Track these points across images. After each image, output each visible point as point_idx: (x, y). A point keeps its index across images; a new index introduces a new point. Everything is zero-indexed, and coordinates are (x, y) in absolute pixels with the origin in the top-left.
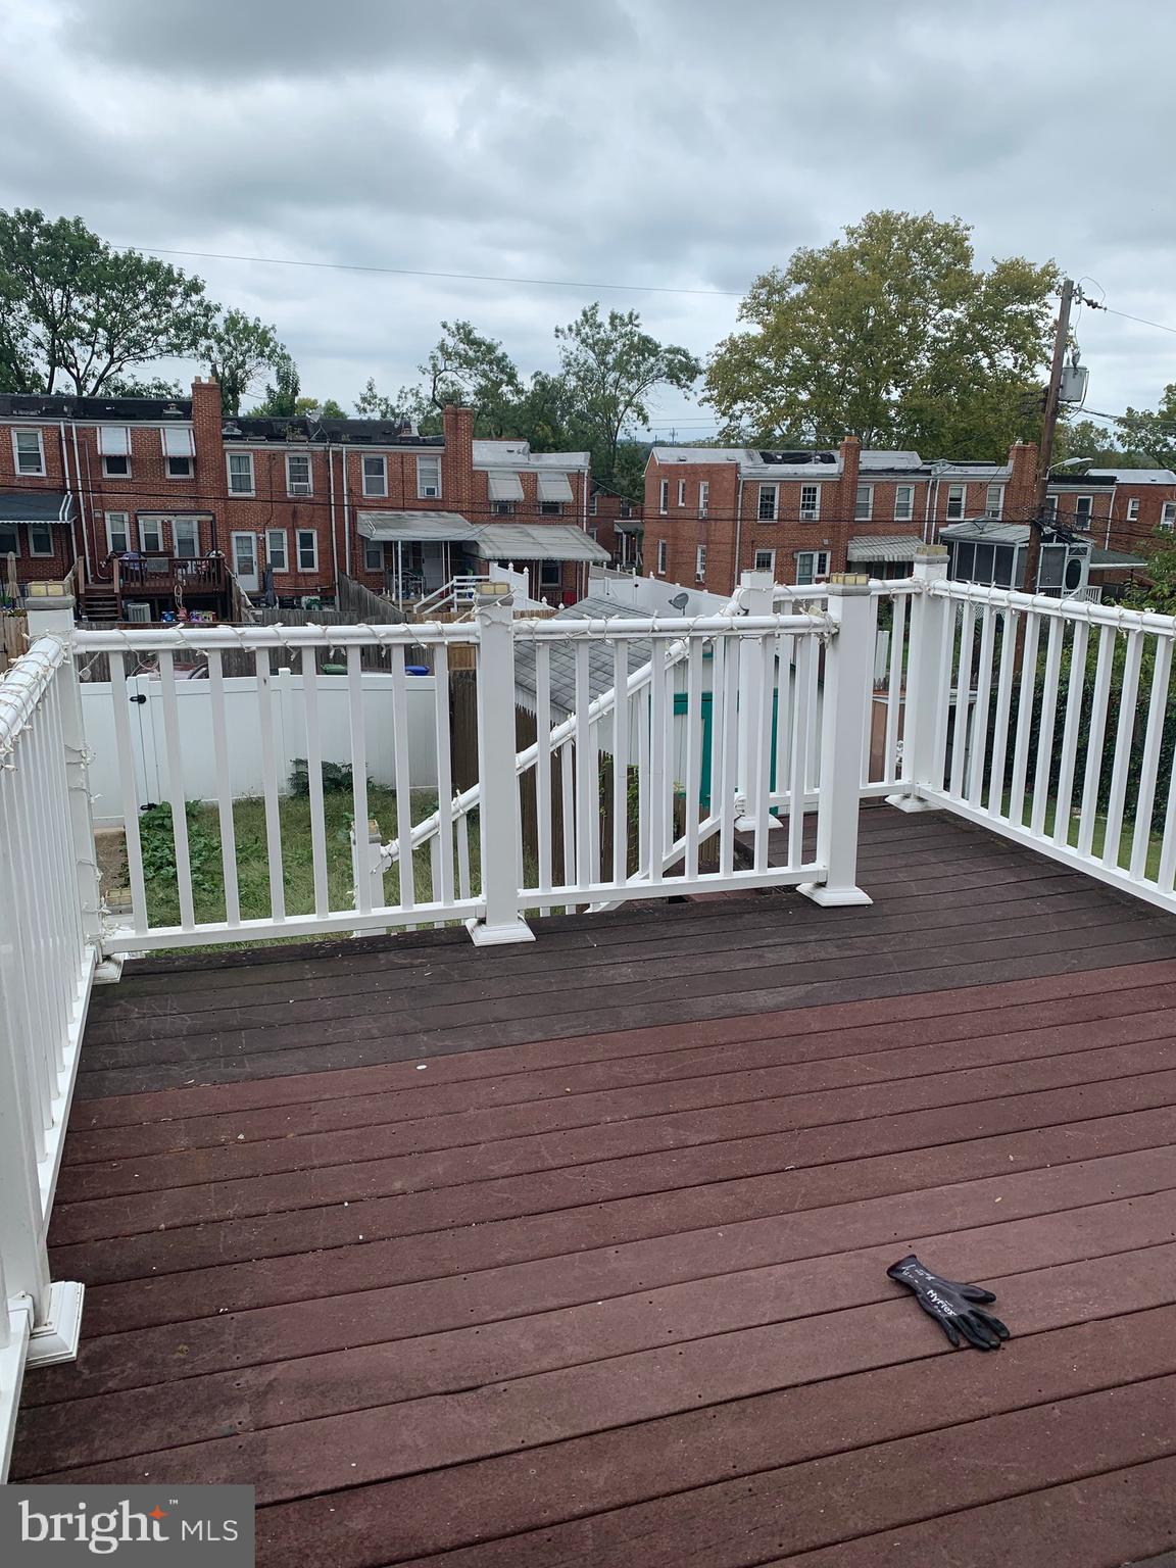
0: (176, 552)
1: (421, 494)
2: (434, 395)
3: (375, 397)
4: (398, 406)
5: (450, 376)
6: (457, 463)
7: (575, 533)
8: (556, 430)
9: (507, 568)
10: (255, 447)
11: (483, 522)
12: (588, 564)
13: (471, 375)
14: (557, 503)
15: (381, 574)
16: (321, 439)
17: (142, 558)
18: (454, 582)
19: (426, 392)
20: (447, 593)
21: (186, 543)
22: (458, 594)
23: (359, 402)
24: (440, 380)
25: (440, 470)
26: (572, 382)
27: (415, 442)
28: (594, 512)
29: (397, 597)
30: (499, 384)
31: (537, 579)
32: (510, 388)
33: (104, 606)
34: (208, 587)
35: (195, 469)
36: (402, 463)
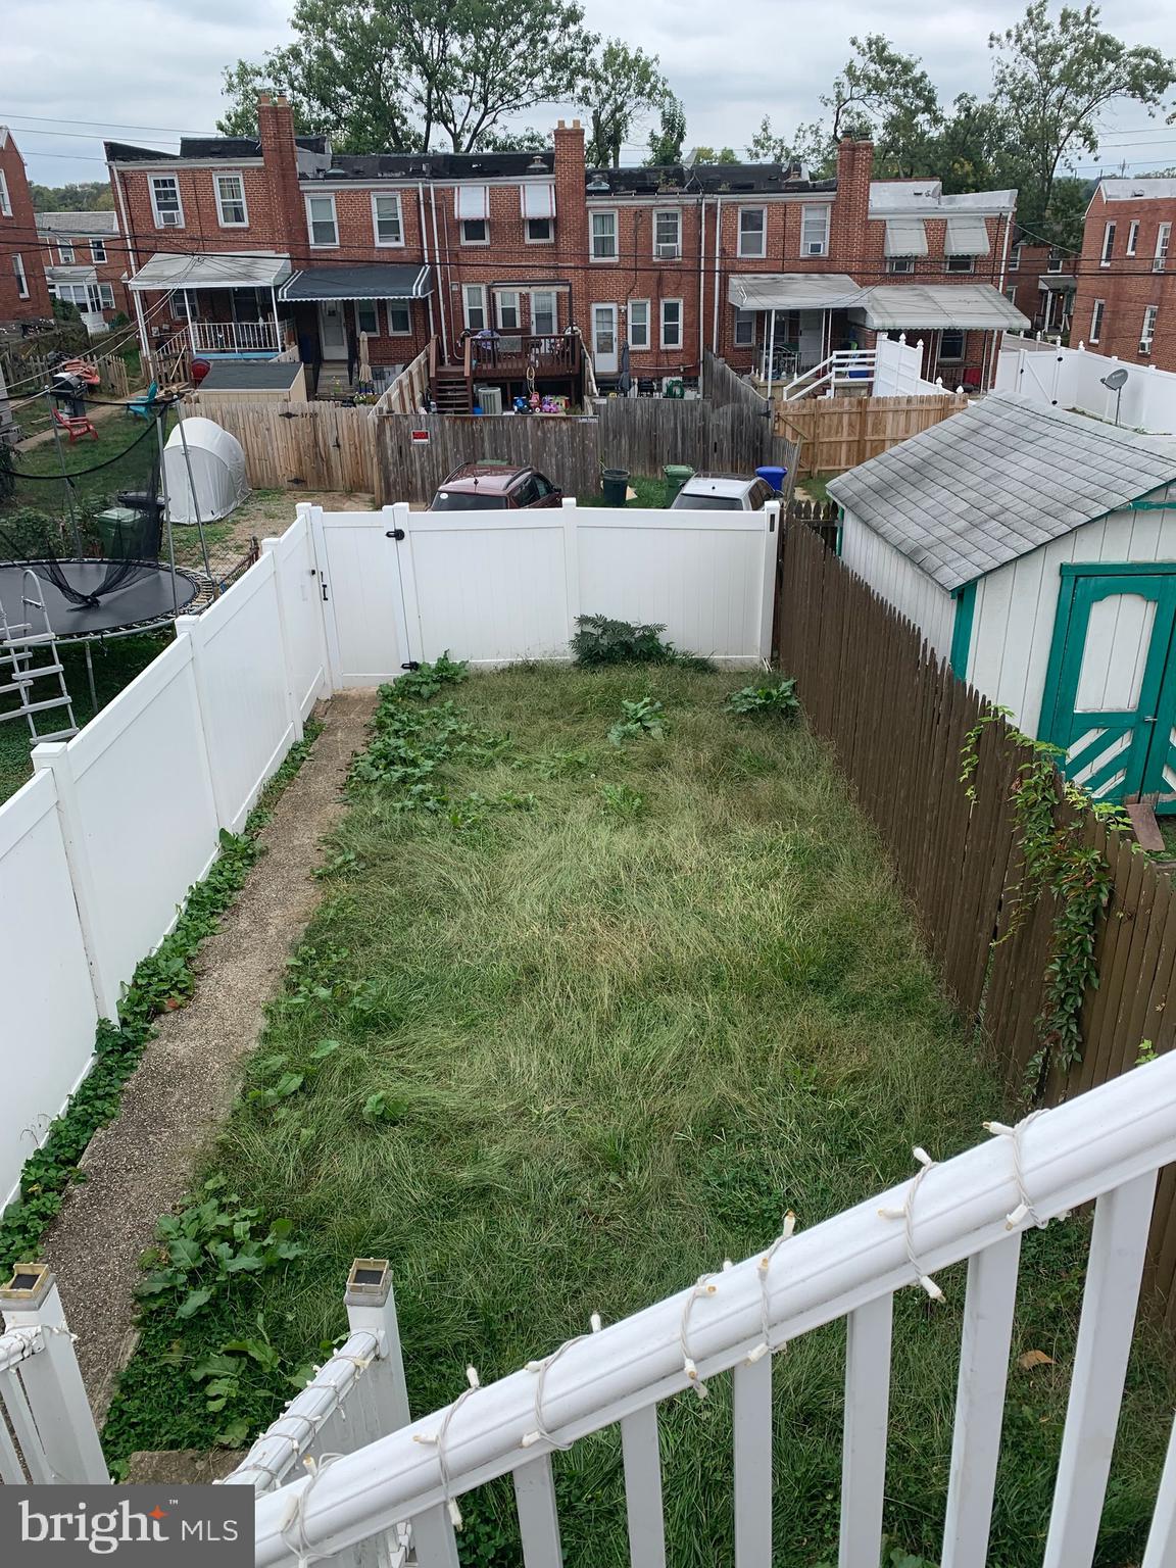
0: (534, 328)
1: (804, 252)
2: (836, 131)
3: (769, 139)
4: (794, 148)
5: (857, 106)
6: (849, 211)
7: (988, 294)
8: (979, 167)
9: (898, 340)
10: (620, 203)
11: (875, 283)
12: (1000, 333)
13: (880, 103)
14: (968, 257)
15: (750, 349)
16: (693, 190)
17: (496, 336)
18: (833, 359)
19: (827, 129)
20: (824, 371)
21: (544, 318)
22: (837, 373)
23: (752, 146)
24: (844, 112)
25: (828, 222)
26: (1004, 103)
27: (803, 187)
28: (1015, 266)
29: (766, 378)
30: (913, 114)
31: (934, 353)
32: (927, 116)
33: (456, 390)
34: (564, 369)
35: (556, 232)
36: (785, 215)
